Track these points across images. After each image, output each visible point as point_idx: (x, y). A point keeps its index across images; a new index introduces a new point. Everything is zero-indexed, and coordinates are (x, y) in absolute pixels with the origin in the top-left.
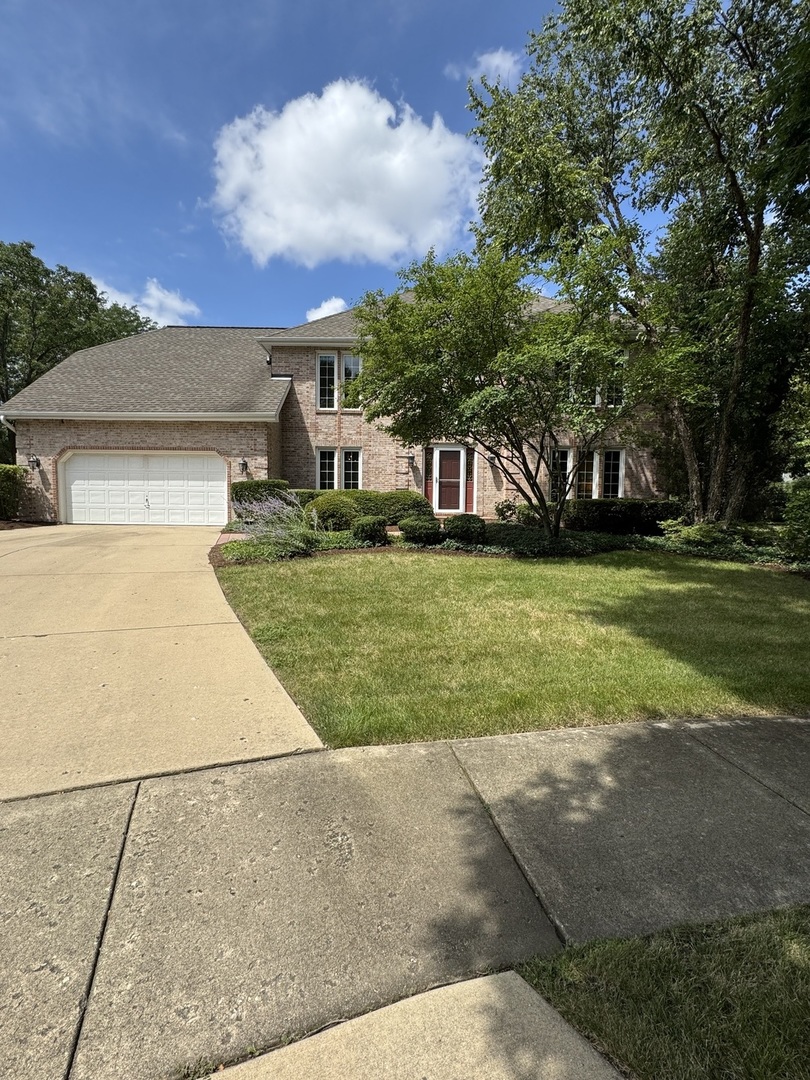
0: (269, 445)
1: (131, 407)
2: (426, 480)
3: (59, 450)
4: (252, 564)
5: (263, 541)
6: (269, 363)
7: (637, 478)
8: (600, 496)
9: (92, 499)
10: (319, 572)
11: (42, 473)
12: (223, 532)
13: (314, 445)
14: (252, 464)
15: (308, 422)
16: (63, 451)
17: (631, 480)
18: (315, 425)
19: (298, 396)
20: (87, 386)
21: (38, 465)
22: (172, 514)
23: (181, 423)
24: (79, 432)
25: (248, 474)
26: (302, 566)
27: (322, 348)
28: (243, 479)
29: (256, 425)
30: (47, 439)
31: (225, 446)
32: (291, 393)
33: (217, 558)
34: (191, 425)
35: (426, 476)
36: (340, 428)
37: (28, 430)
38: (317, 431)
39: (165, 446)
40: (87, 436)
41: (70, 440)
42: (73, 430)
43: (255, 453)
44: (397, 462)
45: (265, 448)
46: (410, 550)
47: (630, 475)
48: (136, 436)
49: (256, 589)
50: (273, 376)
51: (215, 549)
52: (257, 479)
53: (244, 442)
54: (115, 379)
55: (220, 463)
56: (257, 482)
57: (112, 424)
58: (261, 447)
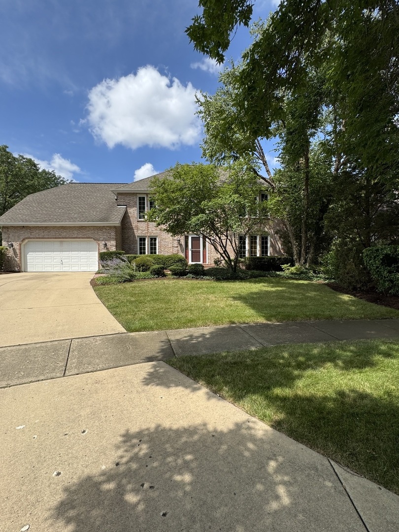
0: (116, 236)
1: (55, 220)
2: (186, 249)
3: (22, 239)
4: (108, 285)
5: (113, 276)
6: (116, 200)
7: (275, 248)
8: (260, 255)
9: (36, 261)
10: (134, 287)
11: (14, 249)
12: (96, 274)
13: (136, 235)
14: (109, 244)
15: (134, 225)
16: (24, 240)
17: (272, 248)
18: (137, 227)
19: (129, 214)
20: (34, 211)
21: (12, 246)
22: (73, 266)
23: (77, 227)
24: (31, 232)
25: (107, 248)
26: (128, 285)
27: (139, 194)
28: (105, 251)
29: (110, 227)
30: (17, 234)
31: (97, 236)
32: (126, 213)
33: (93, 283)
34: (81, 228)
35: (186, 248)
36: (148, 227)
37: (8, 231)
38: (138, 229)
39: (70, 237)
40: (36, 233)
41: (27, 235)
42: (28, 230)
43: (110, 239)
44: (173, 242)
45: (114, 237)
46: (174, 278)
47: (273, 246)
48: (57, 233)
49: (109, 293)
50: (118, 205)
51: (92, 280)
52: (111, 251)
53: (105, 234)
54: (47, 208)
55: (94, 244)
56: (111, 252)
57: (46, 227)
58: (113, 237)
